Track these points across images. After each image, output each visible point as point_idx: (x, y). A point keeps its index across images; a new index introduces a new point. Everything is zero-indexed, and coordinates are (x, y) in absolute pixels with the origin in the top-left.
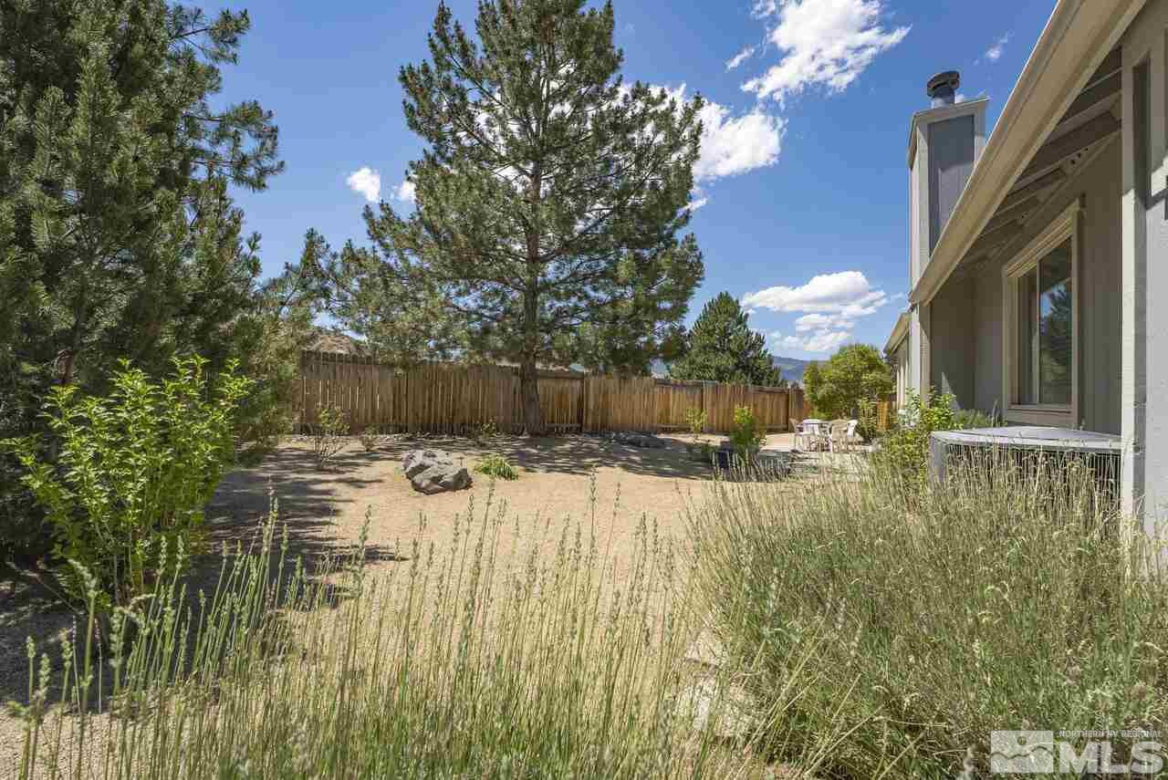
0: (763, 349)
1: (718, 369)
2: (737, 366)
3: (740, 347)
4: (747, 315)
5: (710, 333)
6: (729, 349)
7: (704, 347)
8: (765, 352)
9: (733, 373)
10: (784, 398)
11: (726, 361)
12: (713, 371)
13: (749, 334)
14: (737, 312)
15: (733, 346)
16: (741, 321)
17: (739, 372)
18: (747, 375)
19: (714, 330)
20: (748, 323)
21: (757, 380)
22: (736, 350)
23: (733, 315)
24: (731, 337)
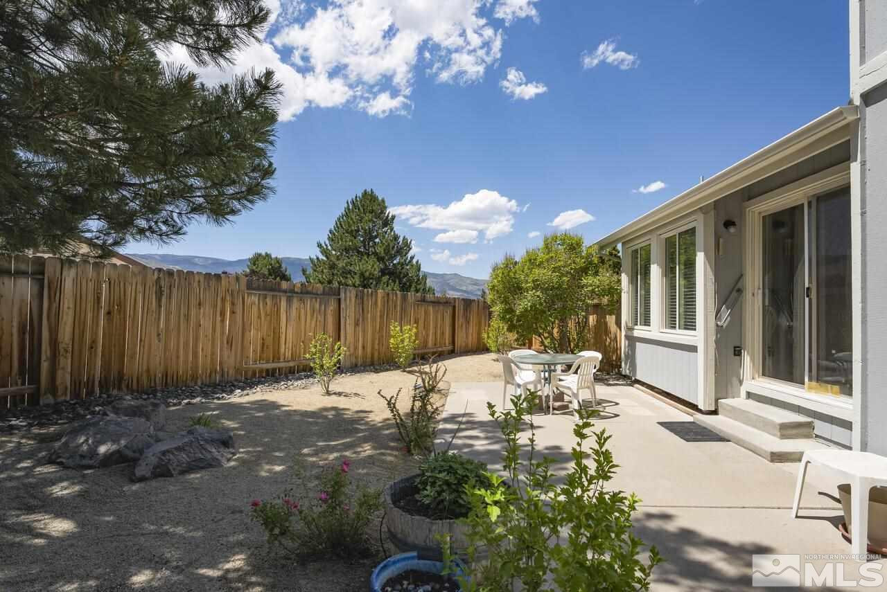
0: (409, 255)
1: (362, 275)
2: (383, 272)
3: (387, 251)
4: (393, 217)
5: (354, 234)
6: (375, 254)
7: (347, 250)
8: (412, 258)
9: (379, 280)
10: (449, 310)
11: (371, 266)
12: (357, 277)
13: (396, 238)
14: (382, 212)
15: (380, 250)
16: (388, 222)
17: (385, 278)
18: (395, 282)
19: (358, 231)
20: (394, 225)
21: (405, 288)
22: (383, 254)
23: (378, 217)
24: (377, 240)
